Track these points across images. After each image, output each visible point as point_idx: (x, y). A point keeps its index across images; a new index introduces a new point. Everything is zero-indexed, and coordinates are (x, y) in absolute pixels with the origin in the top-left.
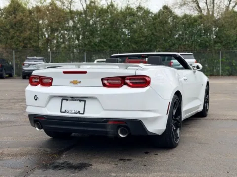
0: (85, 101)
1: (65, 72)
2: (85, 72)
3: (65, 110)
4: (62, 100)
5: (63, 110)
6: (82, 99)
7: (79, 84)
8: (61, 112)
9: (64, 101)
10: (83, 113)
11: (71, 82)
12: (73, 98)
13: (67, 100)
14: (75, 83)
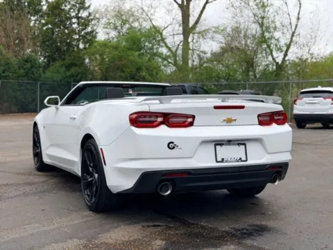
0: (245, 145)
1: (216, 107)
2: (242, 107)
3: (223, 159)
4: (216, 145)
5: (219, 159)
6: (241, 142)
7: (233, 123)
8: (217, 162)
9: (218, 147)
10: (246, 161)
11: (224, 120)
12: (229, 142)
13: (221, 145)
14: (229, 121)
